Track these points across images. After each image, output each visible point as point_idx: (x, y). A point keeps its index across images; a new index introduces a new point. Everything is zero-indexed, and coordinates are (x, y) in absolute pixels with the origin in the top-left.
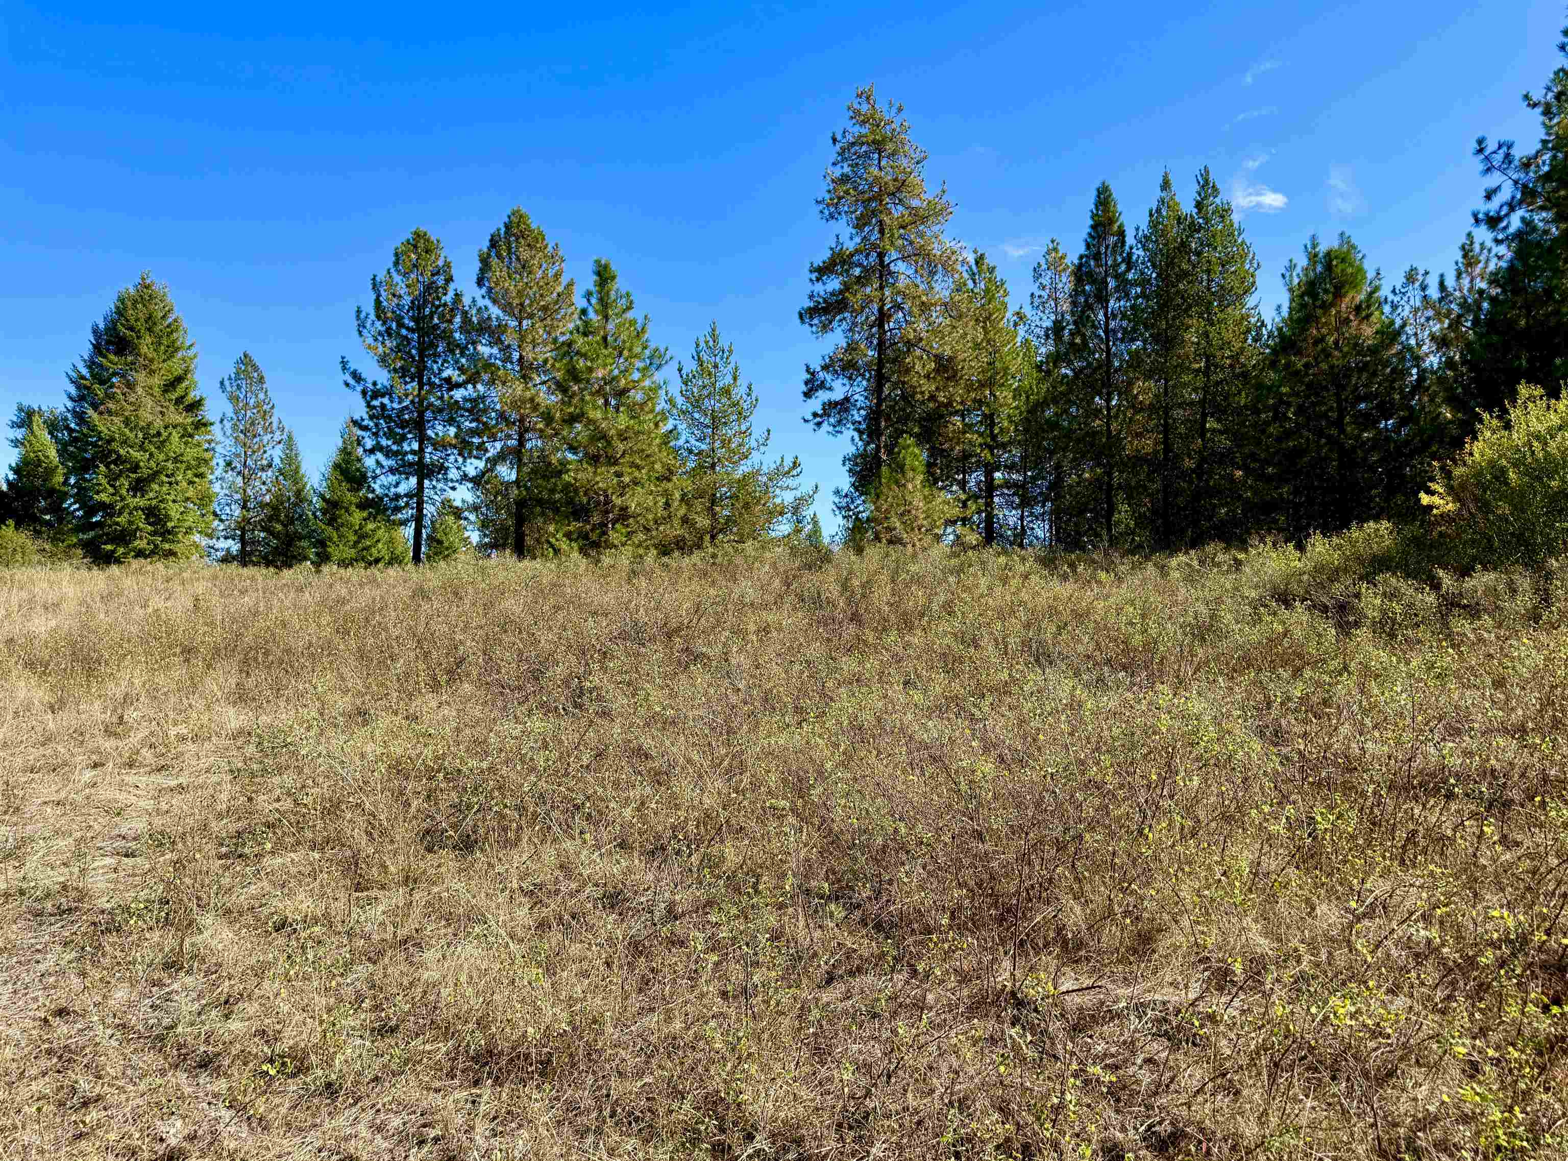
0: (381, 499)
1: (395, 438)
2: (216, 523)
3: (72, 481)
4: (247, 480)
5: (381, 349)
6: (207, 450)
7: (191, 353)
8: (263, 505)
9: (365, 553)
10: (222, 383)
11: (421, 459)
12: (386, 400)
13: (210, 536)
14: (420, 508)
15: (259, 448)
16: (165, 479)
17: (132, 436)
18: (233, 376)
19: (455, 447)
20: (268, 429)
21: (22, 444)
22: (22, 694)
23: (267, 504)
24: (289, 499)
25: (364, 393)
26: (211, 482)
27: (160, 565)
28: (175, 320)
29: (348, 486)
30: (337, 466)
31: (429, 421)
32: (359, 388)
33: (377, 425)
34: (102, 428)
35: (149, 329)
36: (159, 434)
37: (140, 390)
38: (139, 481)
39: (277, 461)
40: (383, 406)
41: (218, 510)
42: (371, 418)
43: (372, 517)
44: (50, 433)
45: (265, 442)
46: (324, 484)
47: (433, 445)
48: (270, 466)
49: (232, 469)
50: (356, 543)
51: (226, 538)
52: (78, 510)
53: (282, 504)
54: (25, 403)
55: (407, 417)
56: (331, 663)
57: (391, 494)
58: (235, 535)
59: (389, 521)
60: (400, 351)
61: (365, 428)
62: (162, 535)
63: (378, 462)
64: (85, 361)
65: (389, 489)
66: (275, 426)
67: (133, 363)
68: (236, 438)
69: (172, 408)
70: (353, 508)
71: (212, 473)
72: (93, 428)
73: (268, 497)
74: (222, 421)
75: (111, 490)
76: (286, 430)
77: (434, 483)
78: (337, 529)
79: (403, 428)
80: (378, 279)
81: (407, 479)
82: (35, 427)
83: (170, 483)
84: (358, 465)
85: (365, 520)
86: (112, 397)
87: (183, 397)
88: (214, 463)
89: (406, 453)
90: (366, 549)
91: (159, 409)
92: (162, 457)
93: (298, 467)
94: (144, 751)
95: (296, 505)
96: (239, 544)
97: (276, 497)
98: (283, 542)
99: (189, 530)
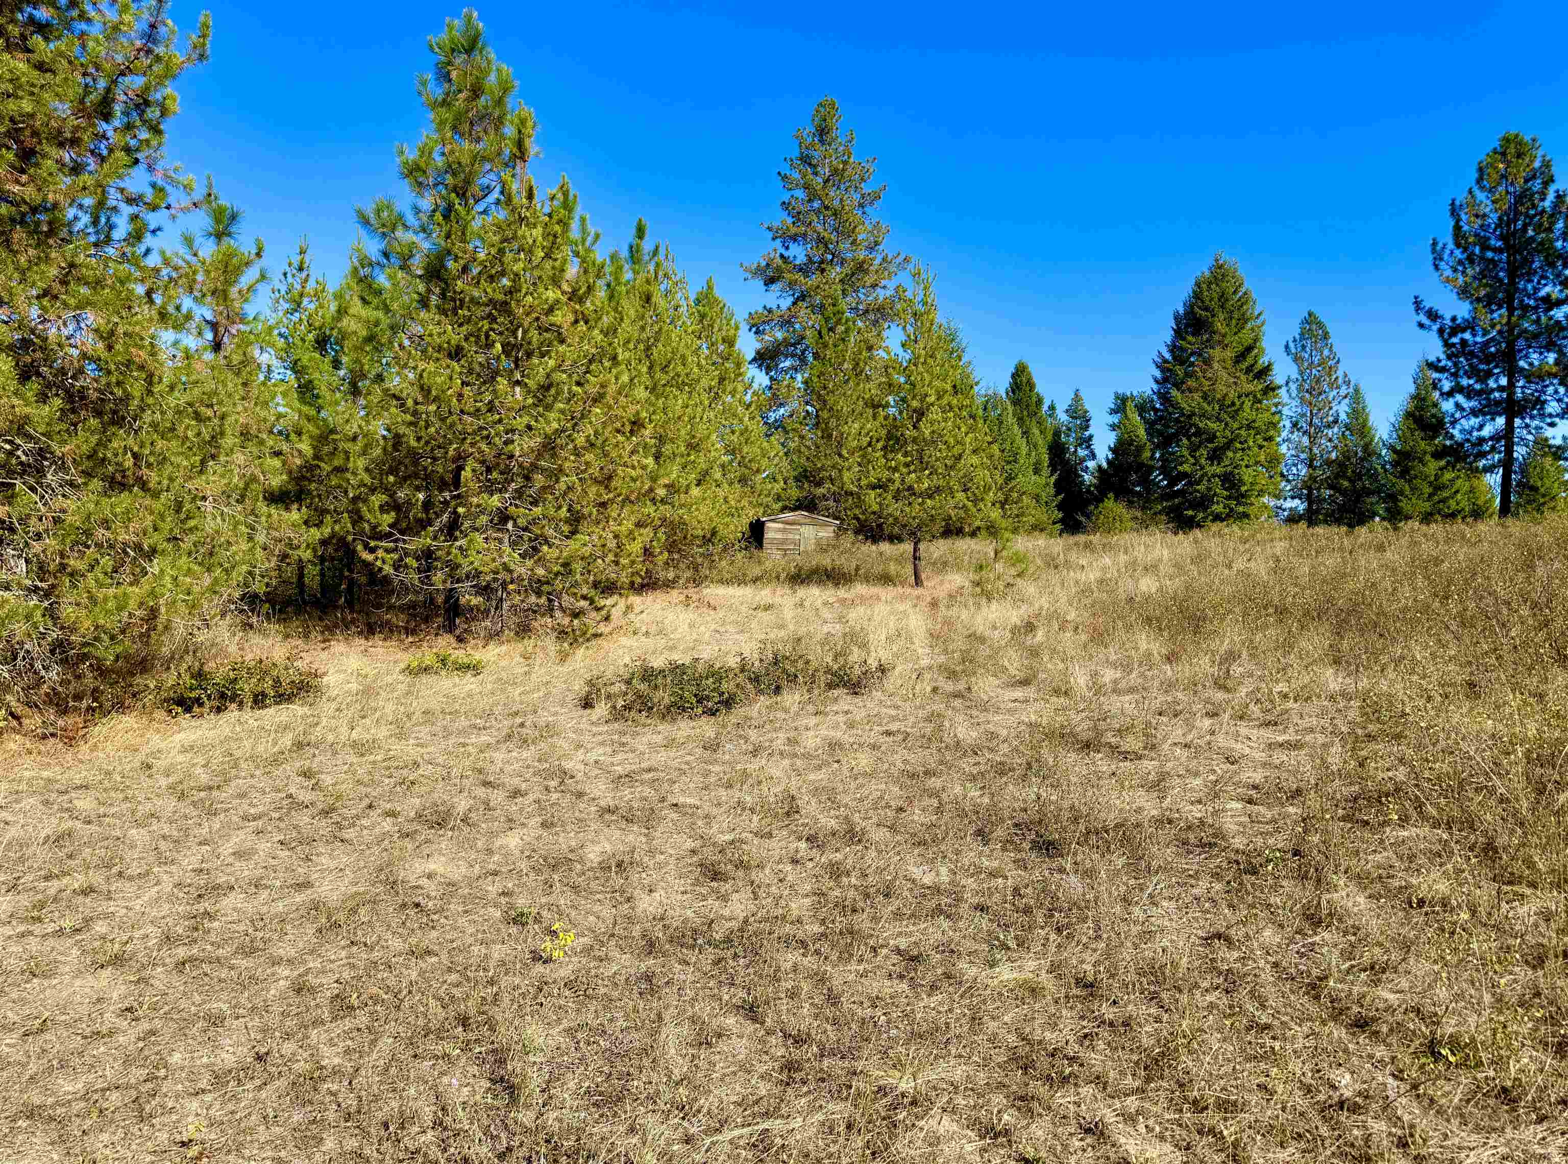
0: (1461, 445)
1: (1478, 375)
2: (1284, 483)
3: (1157, 455)
4: (1313, 439)
5: (1461, 280)
6: (1273, 414)
7: (1259, 322)
8: (1329, 463)
9: (1441, 506)
10: (1287, 347)
11: (1511, 394)
12: (1467, 336)
13: (1278, 497)
14: (1509, 451)
15: (1324, 406)
16: (1238, 446)
17: (1210, 409)
18: (1298, 337)
19: (1555, 376)
20: (1334, 385)
21: (1119, 427)
22: (1143, 646)
23: (1334, 461)
24: (1356, 453)
25: (1441, 331)
26: (1278, 444)
27: (1235, 528)
28: (1245, 293)
29: (1422, 434)
30: (1409, 415)
31: (1520, 351)
32: (1435, 327)
33: (1455, 364)
34: (1184, 405)
35: (1222, 307)
36: (1233, 404)
37: (1216, 366)
38: (1215, 450)
39: (1343, 416)
40: (1464, 342)
41: (1284, 471)
42: (1449, 357)
43: (1451, 465)
44: (1140, 415)
45: (1330, 398)
46: (1395, 436)
47: (1526, 377)
48: (1336, 422)
49: (1298, 430)
50: (1431, 495)
51: (1293, 498)
52: (1161, 480)
53: (1349, 459)
54: (1120, 391)
55: (1493, 349)
57: (1473, 439)
58: (1302, 494)
59: (1471, 469)
60: (1484, 277)
61: (1443, 370)
62: (1236, 499)
63: (1458, 406)
64: (1168, 346)
65: (1470, 433)
66: (1340, 381)
67: (1208, 341)
68: (1300, 398)
69: (1243, 377)
70: (1428, 457)
71: (1279, 436)
72: (1176, 406)
73: (1334, 454)
74: (1287, 383)
75: (1192, 461)
76: (1352, 384)
77: (1527, 421)
78: (1410, 481)
79: (1488, 363)
80: (1458, 203)
81: (1493, 419)
82: (1128, 412)
83: (1243, 450)
84: (1434, 411)
85: (1441, 469)
86: (1188, 375)
87: (1252, 366)
88: (1281, 424)
89: (1493, 390)
90: (1444, 501)
91: (1232, 380)
92: (1236, 426)
93: (1366, 421)
94: (1252, 706)
95: (1362, 459)
96: (1306, 504)
97: (1343, 454)
98: (1350, 500)
99: (1261, 493)
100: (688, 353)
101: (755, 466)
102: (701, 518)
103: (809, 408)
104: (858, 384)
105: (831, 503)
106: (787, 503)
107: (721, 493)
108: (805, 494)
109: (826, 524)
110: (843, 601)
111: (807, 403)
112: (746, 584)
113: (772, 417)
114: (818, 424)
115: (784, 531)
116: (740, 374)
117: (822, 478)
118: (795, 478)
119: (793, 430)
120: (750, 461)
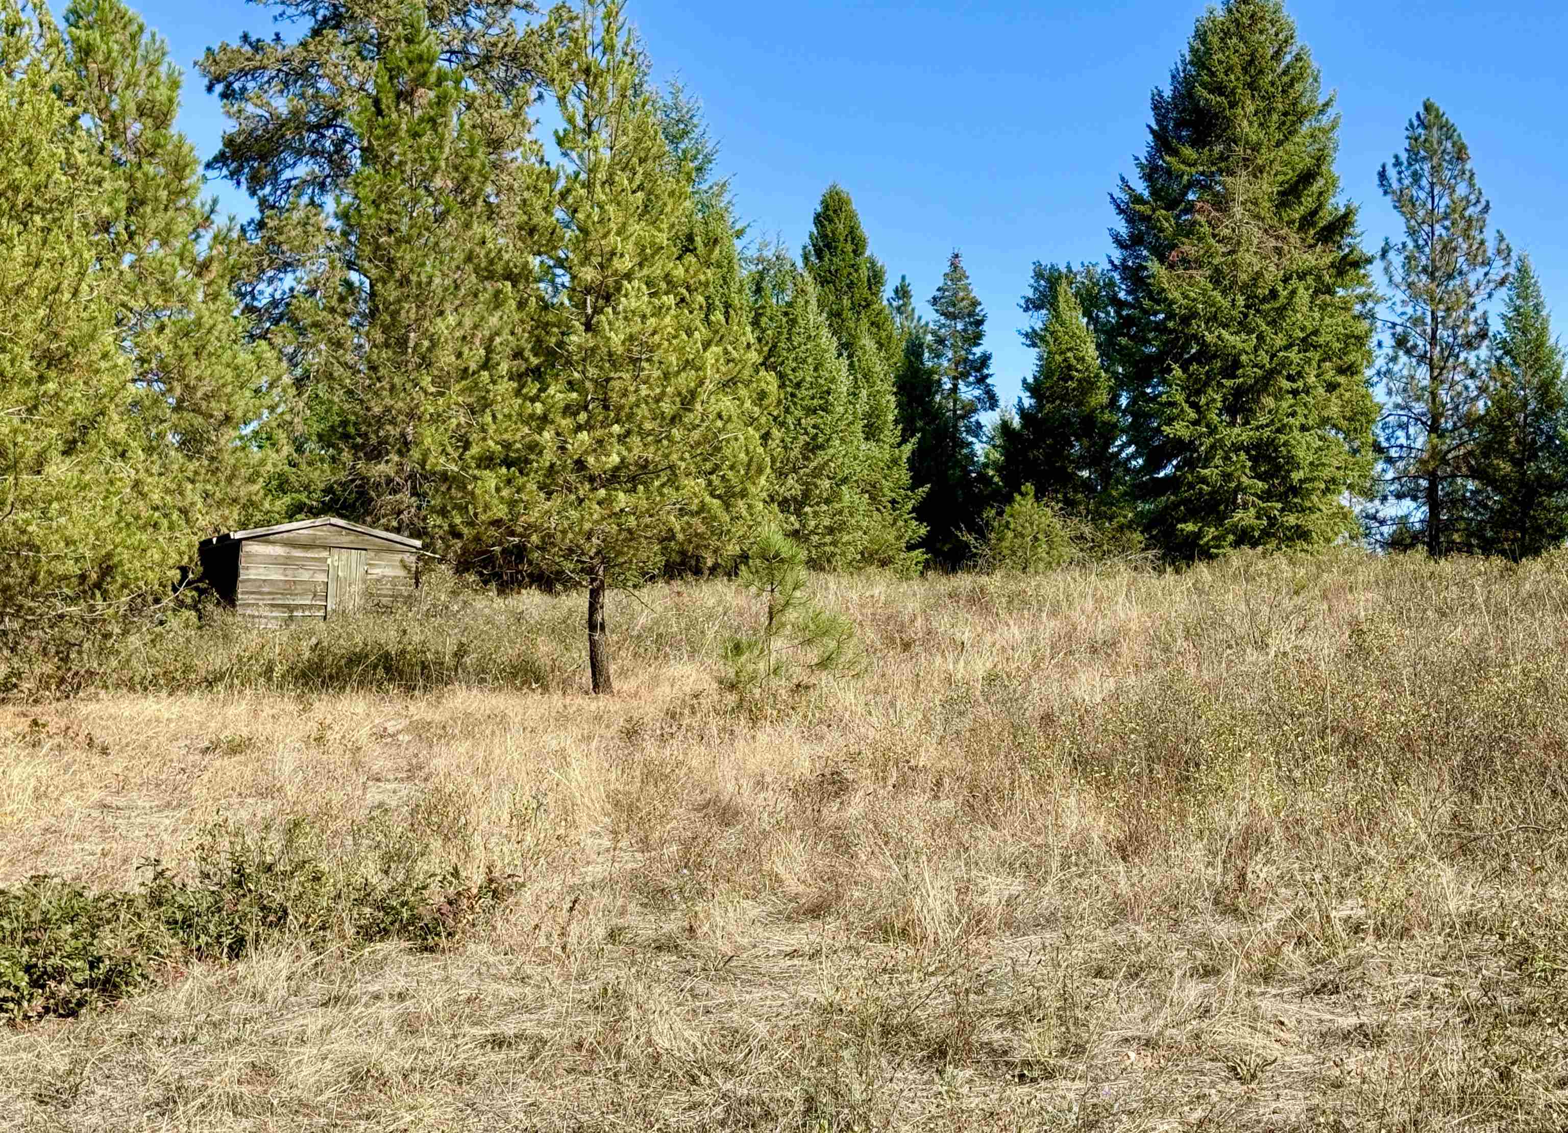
2: (1380, 466)
3: (1124, 401)
4: (1437, 373)
6: (1358, 318)
7: (1325, 121)
8: (1471, 422)
10: (1382, 175)
13: (1369, 494)
15: (1460, 303)
16: (1286, 385)
17: (1226, 303)
18: (1404, 157)
20: (1477, 258)
21: (1042, 339)
22: (1072, 822)
23: (1481, 419)
24: (1525, 404)
26: (1368, 383)
27: (1280, 560)
28: (1298, 58)
34: (1174, 294)
35: (1252, 86)
36: (1274, 294)
37: (1238, 211)
38: (1238, 392)
39: (1496, 326)
41: (1382, 439)
44: (1087, 313)
45: (1471, 286)
48: (1482, 335)
49: (1408, 352)
51: (1399, 496)
52: (1133, 456)
53: (1511, 415)
54: (1046, 262)
58: (1417, 488)
62: (1282, 497)
64: (1140, 165)
66: (1491, 247)
67: (1223, 158)
68: (1410, 285)
69: (1294, 238)
71: (1370, 365)
72: (1158, 297)
73: (1481, 404)
74: (1384, 253)
75: (1193, 415)
76: (1514, 256)
82: (1062, 305)
83: (1295, 393)
86: (1189, 230)
87: (1314, 213)
88: (1372, 343)
91: (1273, 243)
92: (1280, 341)
93: (1541, 335)
94: (1288, 949)
95: (1538, 415)
96: (1425, 508)
97: (1498, 403)
98: (1514, 500)
99: (1332, 485)
100: (41, 136)
101: (218, 409)
102: (74, 532)
103: (354, 276)
104: (467, 226)
105: (405, 497)
106: (303, 497)
107: (125, 472)
108: (343, 476)
109: (388, 548)
110: (420, 729)
111: (350, 265)
112: (189, 691)
113: (265, 293)
114: (373, 313)
115: (285, 562)
116: (184, 192)
117: (383, 442)
118: (320, 437)
119: (315, 325)
120: (207, 397)
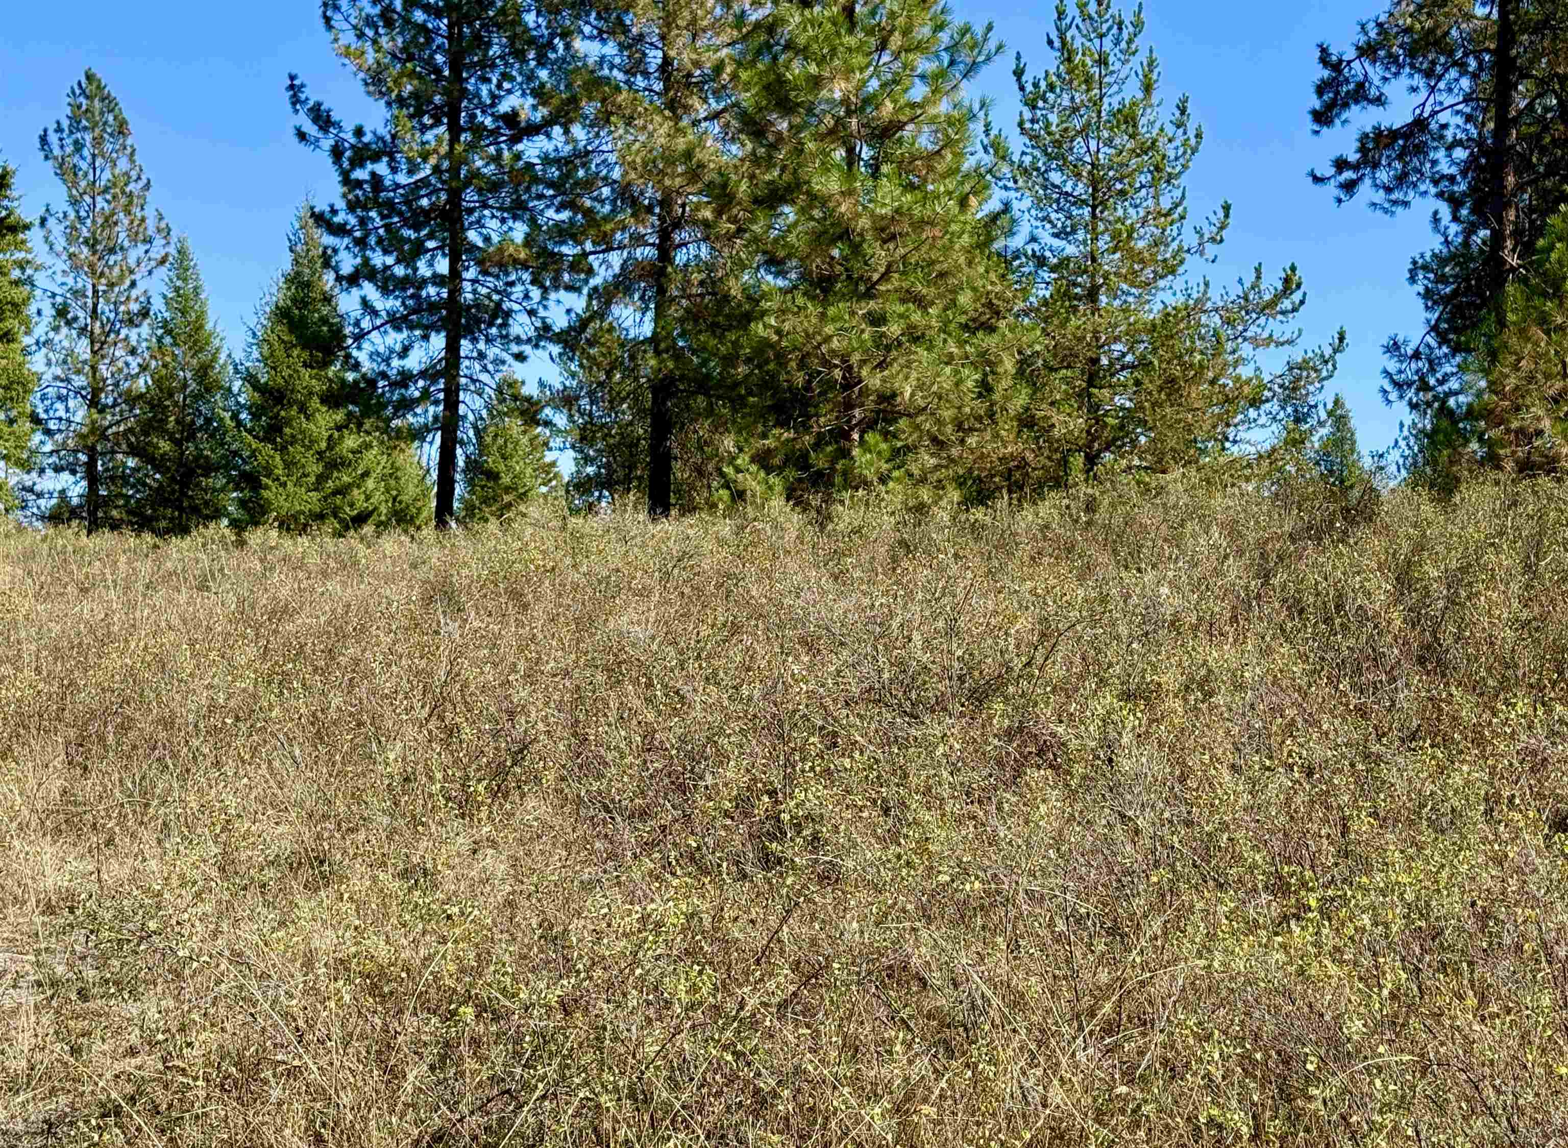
0: (372, 383)
1: (401, 251)
2: (38, 437)
4: (98, 346)
5: (371, 57)
6: (16, 283)
8: (132, 399)
9: (338, 500)
10: (44, 139)
11: (455, 292)
12: (382, 168)
13: (26, 466)
14: (452, 403)
15: (121, 278)
18: (65, 124)
19: (525, 267)
20: (139, 236)
23: (141, 396)
24: (185, 386)
25: (337, 153)
26: (25, 351)
29: (305, 355)
30: (282, 314)
31: (470, 211)
32: (327, 143)
33: (363, 222)
39: (158, 304)
40: (376, 180)
41: (40, 410)
42: (352, 207)
43: (354, 423)
45: (132, 262)
46: (256, 354)
47: (480, 263)
48: (145, 313)
49: (68, 323)
50: (321, 479)
51: (58, 469)
53: (171, 395)
55: (425, 202)
56: (254, 750)
57: (392, 373)
58: (76, 462)
59: (386, 430)
60: (411, 58)
61: (340, 230)
63: (365, 304)
65: (387, 361)
66: (151, 225)
68: (71, 256)
70: (315, 403)
71: (28, 333)
73: (141, 381)
74: (43, 221)
76: (174, 236)
77: (481, 345)
78: (283, 449)
79: (417, 228)
81: (426, 338)
84: (325, 311)
85: (339, 428)
88: (33, 309)
89: (424, 282)
90: (342, 491)
93: (201, 316)
95: (197, 397)
96: (84, 483)
97: (158, 382)
98: (173, 479)
